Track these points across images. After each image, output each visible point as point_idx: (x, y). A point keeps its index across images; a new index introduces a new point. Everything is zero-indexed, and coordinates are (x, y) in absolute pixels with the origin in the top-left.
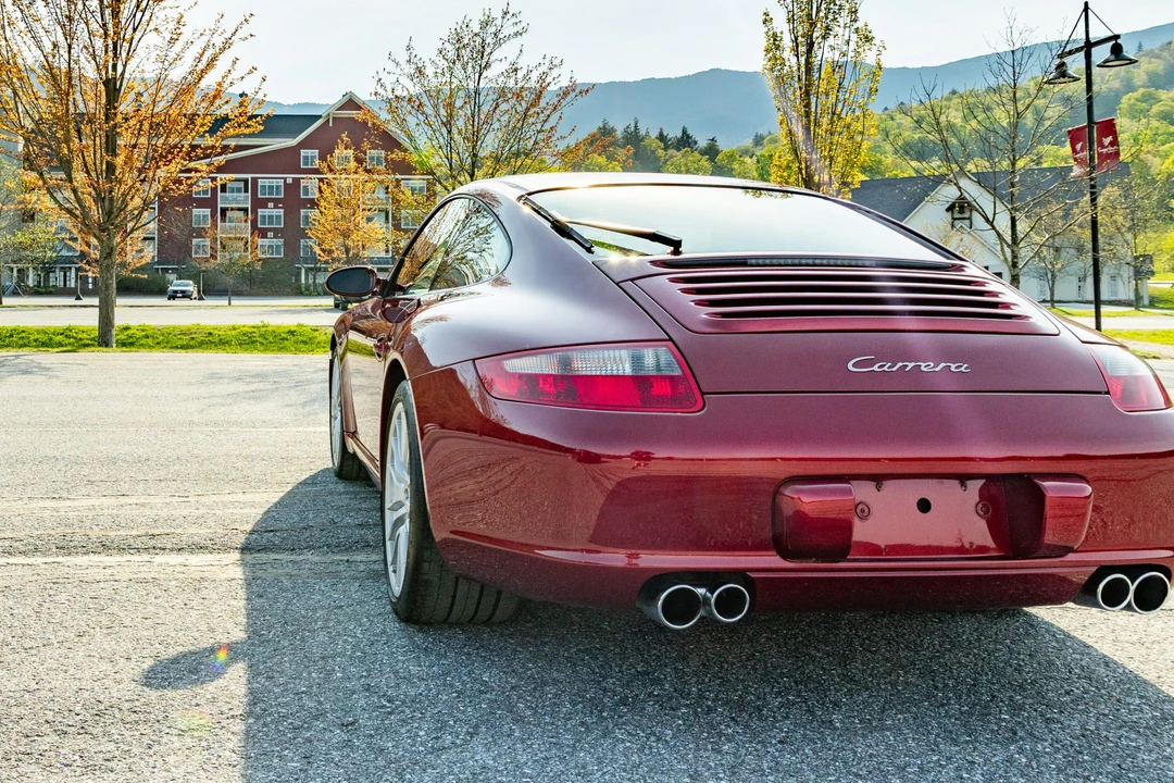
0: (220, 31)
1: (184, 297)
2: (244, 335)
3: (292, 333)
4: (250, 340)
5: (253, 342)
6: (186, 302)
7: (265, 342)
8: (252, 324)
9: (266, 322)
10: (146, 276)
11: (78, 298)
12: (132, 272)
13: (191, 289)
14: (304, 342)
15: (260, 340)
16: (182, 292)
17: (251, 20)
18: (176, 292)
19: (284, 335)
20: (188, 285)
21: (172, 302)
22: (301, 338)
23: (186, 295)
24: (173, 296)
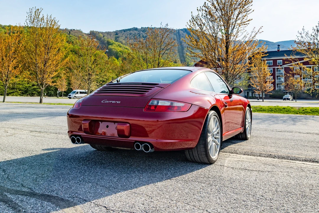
0: (254, 31)
1: (287, 100)
2: (270, 109)
3: (284, 108)
4: (271, 110)
5: (272, 110)
6: (288, 101)
7: (275, 111)
8: (275, 106)
9: (278, 105)
10: (272, 94)
11: (258, 100)
12: (268, 92)
13: (290, 97)
14: (287, 111)
15: (274, 110)
16: (287, 98)
17: (262, 28)
18: (285, 98)
19: (281, 109)
20: (289, 96)
21: (284, 101)
22: (286, 110)
23: (288, 99)
24: (285, 99)
